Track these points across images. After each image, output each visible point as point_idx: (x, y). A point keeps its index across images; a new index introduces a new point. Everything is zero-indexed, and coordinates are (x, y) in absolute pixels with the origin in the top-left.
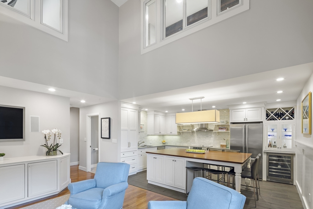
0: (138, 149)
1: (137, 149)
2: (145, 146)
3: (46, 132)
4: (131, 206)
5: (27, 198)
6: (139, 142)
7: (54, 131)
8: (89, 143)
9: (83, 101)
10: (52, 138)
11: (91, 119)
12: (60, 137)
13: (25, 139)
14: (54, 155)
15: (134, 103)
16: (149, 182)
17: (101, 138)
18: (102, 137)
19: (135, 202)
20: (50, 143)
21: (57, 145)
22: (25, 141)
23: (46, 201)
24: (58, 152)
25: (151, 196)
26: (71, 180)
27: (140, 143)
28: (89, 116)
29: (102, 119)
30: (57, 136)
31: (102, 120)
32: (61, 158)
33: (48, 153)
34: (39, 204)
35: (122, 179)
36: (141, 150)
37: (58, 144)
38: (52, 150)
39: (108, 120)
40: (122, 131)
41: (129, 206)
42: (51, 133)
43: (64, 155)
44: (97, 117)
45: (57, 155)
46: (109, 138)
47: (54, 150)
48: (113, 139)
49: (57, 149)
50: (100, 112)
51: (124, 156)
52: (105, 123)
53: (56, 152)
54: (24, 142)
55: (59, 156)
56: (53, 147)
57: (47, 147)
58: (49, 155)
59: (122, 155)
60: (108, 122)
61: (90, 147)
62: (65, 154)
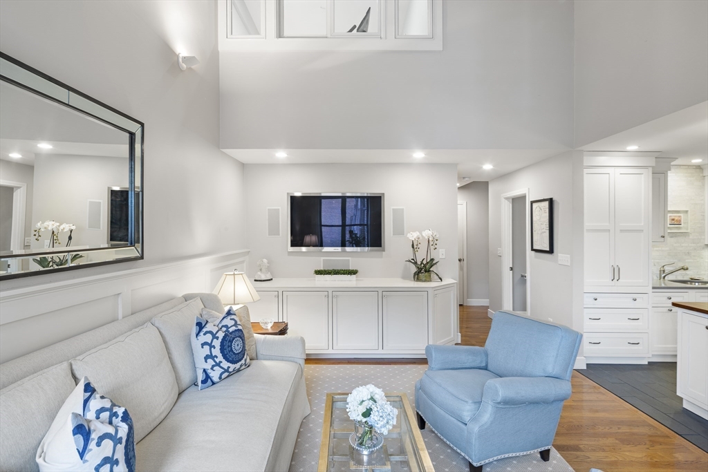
0: (654, 288)
1: (650, 290)
2: (693, 280)
3: (413, 236)
4: (588, 454)
5: (380, 351)
6: (666, 268)
7: (427, 233)
8: (507, 261)
9: (488, 167)
10: (423, 247)
11: (511, 205)
12: (436, 246)
13: (384, 248)
14: (425, 281)
15: (633, 148)
16: (686, 405)
17: (532, 250)
18: (534, 248)
19: (604, 450)
20: (421, 256)
21: (432, 263)
22: (384, 251)
23: (408, 367)
24: (433, 276)
25: (677, 455)
26: (462, 336)
27: (668, 269)
28: (507, 199)
29: (532, 203)
30: (431, 243)
31: (535, 205)
32: (435, 289)
33: (417, 276)
34: (396, 367)
35: (551, 369)
36: (669, 295)
37: (432, 260)
38: (424, 270)
39: (546, 204)
40: (586, 234)
41: (578, 453)
42: (421, 238)
43: (443, 283)
44: (523, 198)
45: (431, 281)
46: (551, 251)
47: (426, 271)
48: (559, 255)
49: (431, 269)
50: (529, 186)
51: (597, 304)
52: (541, 212)
53: (430, 276)
54: (384, 253)
55: (434, 284)
56: (425, 266)
57: (415, 263)
58: (418, 279)
59: (588, 300)
60: (547, 210)
61: (509, 269)
62: (446, 281)
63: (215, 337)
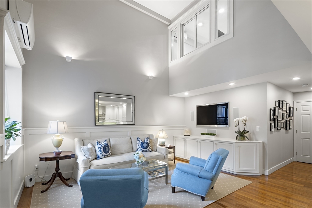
63: (140, 142)
